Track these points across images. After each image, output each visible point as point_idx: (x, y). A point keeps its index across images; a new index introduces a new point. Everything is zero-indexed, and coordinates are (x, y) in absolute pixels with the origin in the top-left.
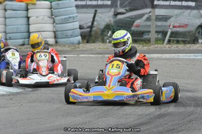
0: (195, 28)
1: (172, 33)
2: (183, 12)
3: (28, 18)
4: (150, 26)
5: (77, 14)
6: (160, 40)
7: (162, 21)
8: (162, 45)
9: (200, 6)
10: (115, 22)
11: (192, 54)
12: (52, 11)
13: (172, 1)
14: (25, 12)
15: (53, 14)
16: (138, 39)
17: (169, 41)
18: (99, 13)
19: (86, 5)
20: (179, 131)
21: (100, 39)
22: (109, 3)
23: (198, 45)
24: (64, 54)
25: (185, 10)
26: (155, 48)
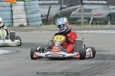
0: (106, 16)
1: (93, 19)
3: (12, 11)
4: (80, 15)
5: (39, 9)
6: (86, 23)
7: (88, 12)
8: (88, 26)
9: (109, 3)
10: (61, 13)
11: (105, 31)
12: (25, 7)
13: (93, 1)
14: (10, 8)
15: (26, 8)
16: (74, 23)
17: (92, 23)
18: (52, 8)
19: (44, 3)
20: (103, 73)
21: (53, 22)
22: (57, 2)
23: (108, 26)
24: (33, 31)
25: (100, 6)
26: (84, 27)
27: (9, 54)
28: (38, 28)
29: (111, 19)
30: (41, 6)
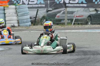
0: (87, 17)
1: (76, 20)
2: (81, 9)
3: (5, 14)
4: (64, 16)
5: (28, 12)
6: (69, 23)
7: (70, 14)
8: (71, 26)
9: (89, 6)
10: (48, 15)
11: (86, 30)
12: (16, 10)
13: (75, 4)
14: (3, 11)
15: (17, 11)
16: (59, 23)
17: (74, 24)
18: (40, 11)
19: (33, 7)
21: (40, 23)
22: (44, 6)
23: (88, 25)
24: (23, 31)
25: (82, 8)
26: (67, 27)
27: (2, 51)
28: (28, 28)
29: (91, 20)
30: (30, 9)
